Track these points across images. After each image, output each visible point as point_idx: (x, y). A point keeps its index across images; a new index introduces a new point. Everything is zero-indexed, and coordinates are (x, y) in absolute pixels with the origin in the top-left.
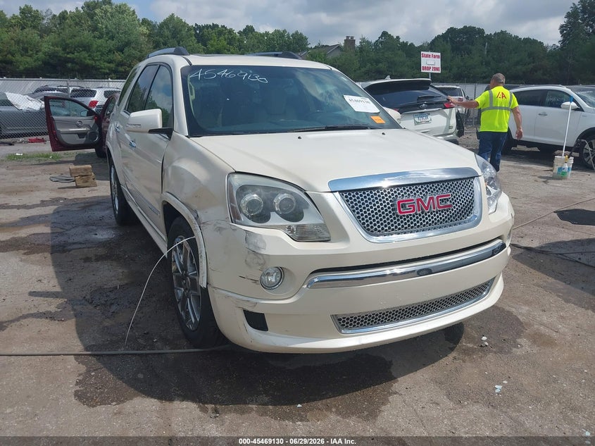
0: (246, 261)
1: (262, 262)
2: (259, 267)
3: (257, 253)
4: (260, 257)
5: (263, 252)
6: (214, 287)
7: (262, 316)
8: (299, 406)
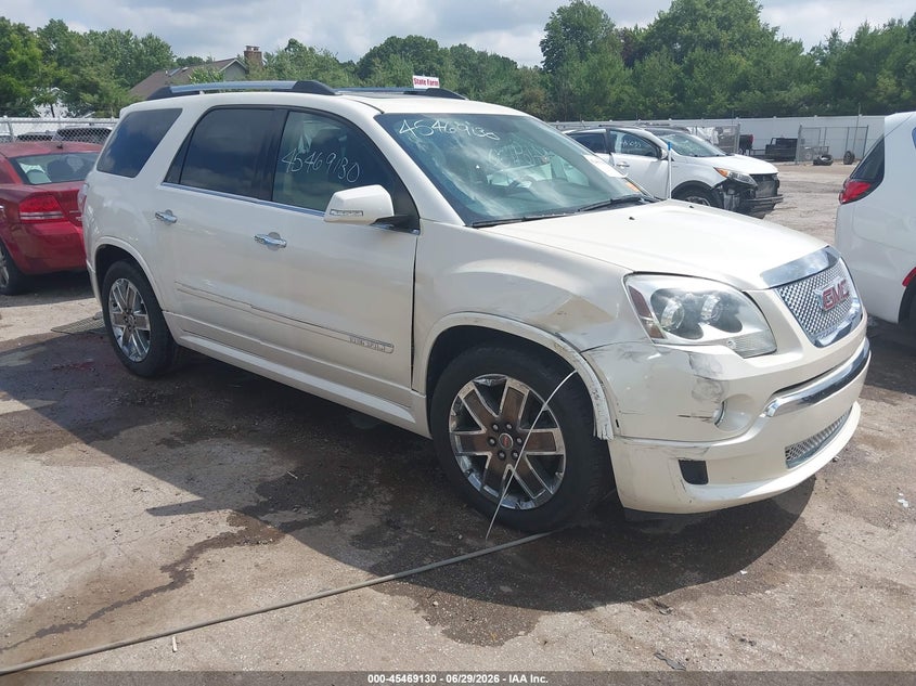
0: (693, 392)
1: (720, 390)
2: (715, 399)
3: (713, 380)
4: (717, 384)
5: (720, 377)
6: (625, 437)
7: (702, 464)
8: (743, 572)
